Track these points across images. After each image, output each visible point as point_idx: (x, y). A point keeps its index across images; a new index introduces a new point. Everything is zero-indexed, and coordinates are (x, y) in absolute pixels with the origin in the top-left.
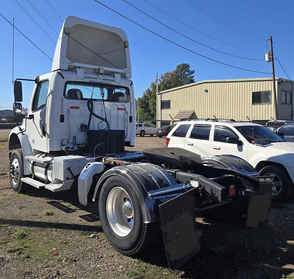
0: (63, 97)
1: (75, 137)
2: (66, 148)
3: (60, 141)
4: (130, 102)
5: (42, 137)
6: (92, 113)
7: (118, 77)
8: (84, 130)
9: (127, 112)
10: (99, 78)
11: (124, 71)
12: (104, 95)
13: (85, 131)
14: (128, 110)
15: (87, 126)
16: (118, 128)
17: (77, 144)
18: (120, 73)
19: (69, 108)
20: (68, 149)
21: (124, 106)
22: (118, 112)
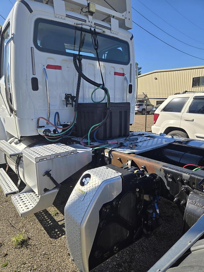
0: (33, 46)
1: (57, 113)
2: (45, 131)
3: (35, 121)
4: (129, 64)
5: (11, 116)
6: (81, 75)
7: (115, 23)
8: (70, 104)
9: (126, 79)
10: (89, 21)
11: (123, 16)
12: (98, 47)
13: (72, 104)
14: (127, 75)
15: (74, 97)
16: (115, 101)
17: (61, 125)
18: (117, 18)
19: (45, 67)
20: (47, 133)
21: (123, 69)
22: (115, 78)
